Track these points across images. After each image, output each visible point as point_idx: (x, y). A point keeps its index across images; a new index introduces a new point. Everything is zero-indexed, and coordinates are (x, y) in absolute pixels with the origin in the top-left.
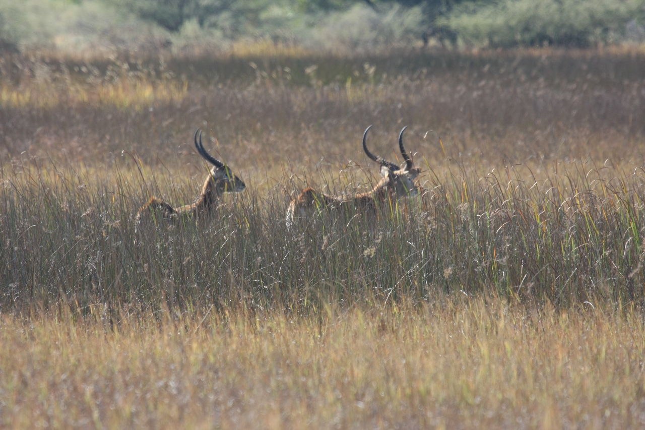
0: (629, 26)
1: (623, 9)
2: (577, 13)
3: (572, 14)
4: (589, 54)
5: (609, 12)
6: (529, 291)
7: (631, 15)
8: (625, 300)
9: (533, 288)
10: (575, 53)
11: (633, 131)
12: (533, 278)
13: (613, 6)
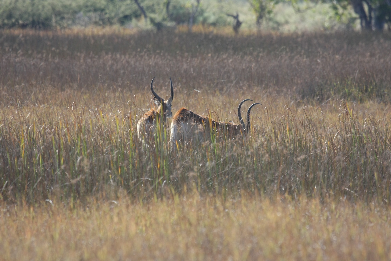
0: (77, 16)
1: (74, 5)
2: (43, 7)
3: (40, 7)
4: (50, 33)
5: (65, 6)
6: (9, 192)
7: (80, 8)
8: (75, 198)
9: (12, 190)
10: (42, 33)
11: (80, 87)
12: (12, 183)
13: (67, 3)
